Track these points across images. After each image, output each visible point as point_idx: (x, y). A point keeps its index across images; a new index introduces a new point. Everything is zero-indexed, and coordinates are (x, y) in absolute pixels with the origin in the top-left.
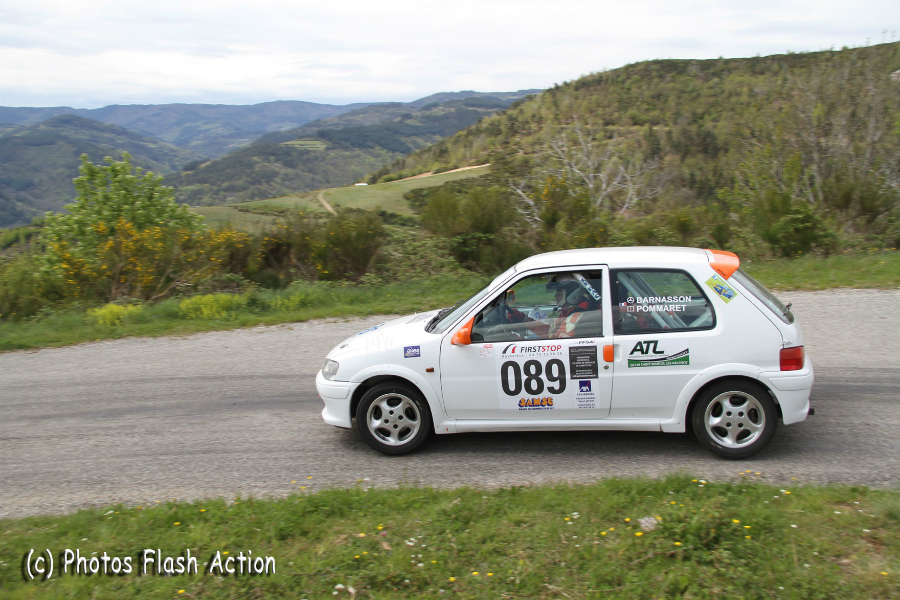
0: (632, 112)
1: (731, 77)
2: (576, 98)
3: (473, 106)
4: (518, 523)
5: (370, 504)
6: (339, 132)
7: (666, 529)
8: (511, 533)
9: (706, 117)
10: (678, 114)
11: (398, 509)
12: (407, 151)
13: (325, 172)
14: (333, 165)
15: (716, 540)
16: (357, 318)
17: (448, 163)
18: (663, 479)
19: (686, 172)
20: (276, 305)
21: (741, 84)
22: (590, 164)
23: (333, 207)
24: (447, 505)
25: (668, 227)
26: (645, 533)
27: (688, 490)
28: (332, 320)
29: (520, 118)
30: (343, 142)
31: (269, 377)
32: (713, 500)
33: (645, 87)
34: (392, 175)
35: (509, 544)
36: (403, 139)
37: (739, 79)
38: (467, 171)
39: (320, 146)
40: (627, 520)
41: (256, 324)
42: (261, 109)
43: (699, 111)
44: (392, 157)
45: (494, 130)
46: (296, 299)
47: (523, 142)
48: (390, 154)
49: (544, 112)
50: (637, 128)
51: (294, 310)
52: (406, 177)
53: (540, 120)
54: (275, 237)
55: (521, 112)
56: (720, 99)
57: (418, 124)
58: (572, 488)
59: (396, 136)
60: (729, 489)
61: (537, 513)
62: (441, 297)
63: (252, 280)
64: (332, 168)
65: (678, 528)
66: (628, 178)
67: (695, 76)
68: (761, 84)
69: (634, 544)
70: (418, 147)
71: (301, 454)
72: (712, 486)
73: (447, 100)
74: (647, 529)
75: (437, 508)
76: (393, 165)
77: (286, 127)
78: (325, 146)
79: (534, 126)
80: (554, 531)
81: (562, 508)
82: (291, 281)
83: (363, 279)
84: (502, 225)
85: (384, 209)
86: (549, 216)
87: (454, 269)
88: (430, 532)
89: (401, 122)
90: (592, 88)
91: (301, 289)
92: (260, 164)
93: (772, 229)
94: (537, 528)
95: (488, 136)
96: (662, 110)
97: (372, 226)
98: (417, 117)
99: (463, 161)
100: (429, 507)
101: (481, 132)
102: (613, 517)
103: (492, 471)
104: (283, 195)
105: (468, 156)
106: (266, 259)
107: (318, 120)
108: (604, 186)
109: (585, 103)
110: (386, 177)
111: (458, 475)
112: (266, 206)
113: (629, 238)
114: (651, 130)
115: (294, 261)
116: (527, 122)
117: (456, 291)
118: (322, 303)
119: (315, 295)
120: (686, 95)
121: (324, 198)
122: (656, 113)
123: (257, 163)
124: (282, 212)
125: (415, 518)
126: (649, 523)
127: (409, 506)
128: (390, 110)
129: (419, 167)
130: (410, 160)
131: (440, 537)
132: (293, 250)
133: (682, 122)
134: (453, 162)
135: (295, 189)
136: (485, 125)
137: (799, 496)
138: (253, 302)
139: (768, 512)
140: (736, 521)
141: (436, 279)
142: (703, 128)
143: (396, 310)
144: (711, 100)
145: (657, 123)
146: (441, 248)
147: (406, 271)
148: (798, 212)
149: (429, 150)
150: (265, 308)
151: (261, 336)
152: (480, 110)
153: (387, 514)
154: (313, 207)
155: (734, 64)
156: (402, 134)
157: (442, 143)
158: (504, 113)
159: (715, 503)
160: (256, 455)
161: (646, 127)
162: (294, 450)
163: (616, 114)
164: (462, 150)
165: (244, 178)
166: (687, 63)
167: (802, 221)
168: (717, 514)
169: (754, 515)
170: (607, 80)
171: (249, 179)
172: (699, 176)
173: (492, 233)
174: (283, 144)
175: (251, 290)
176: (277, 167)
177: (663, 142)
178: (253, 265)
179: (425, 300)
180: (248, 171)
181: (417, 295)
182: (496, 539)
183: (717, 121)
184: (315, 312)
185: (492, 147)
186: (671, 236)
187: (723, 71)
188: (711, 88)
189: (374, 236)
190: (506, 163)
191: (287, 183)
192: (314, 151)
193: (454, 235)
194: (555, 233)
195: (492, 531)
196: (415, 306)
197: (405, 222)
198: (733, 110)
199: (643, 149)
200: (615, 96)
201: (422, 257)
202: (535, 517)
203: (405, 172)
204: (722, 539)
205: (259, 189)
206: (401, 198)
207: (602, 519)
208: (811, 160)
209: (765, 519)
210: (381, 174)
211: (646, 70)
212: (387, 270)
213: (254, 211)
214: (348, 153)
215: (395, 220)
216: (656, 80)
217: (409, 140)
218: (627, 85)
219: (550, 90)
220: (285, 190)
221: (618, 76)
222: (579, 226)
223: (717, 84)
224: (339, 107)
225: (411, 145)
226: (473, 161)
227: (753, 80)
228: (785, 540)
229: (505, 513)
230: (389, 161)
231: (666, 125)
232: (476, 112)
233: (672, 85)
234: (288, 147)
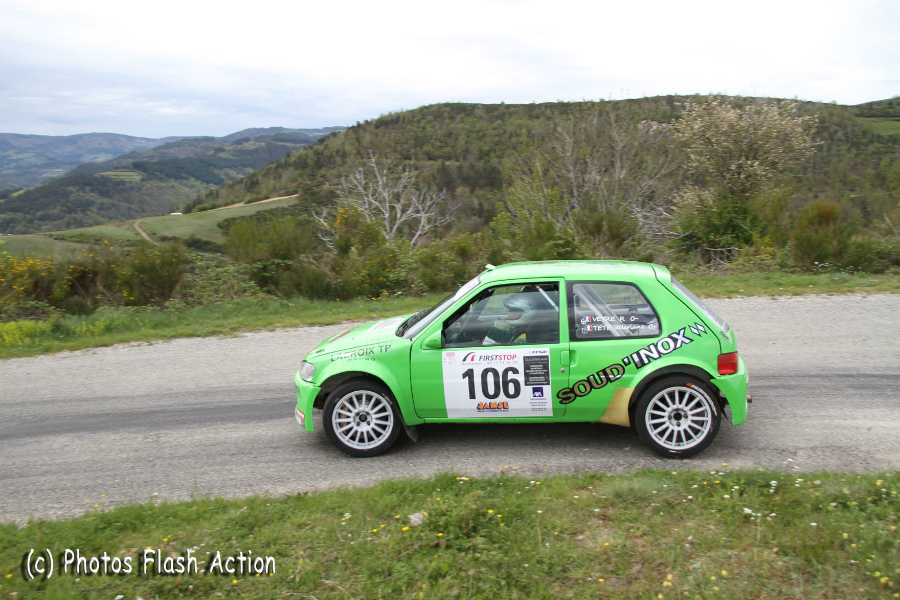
0: (427, 148)
1: (512, 119)
2: (377, 135)
3: (282, 141)
4: (300, 526)
5: (161, 517)
6: (154, 164)
7: (431, 522)
8: (294, 536)
9: (492, 154)
10: (466, 152)
11: (188, 520)
12: (220, 182)
13: (141, 202)
14: (148, 195)
15: (475, 529)
16: (161, 341)
17: (259, 193)
18: (433, 480)
19: (476, 202)
20: (81, 331)
21: (520, 127)
22: (386, 195)
23: (149, 235)
24: (234, 513)
25: (449, 252)
26: (413, 528)
27: (454, 487)
28: (136, 344)
29: (327, 153)
30: (158, 174)
31: (71, 400)
32: (471, 494)
33: (437, 127)
34: (206, 205)
35: (291, 545)
36: (216, 171)
37: (519, 122)
38: (276, 201)
39: (135, 177)
40: (397, 517)
41: (60, 350)
42: (74, 140)
43: (486, 148)
44: (206, 188)
45: (301, 164)
46: (101, 324)
47: (328, 174)
48: (204, 185)
49: (348, 148)
50: (432, 162)
51: (99, 335)
52: (220, 206)
53: (344, 155)
54: (81, 265)
55: (326, 147)
56: (503, 139)
57: (231, 157)
58: (352, 491)
59: (211, 168)
60: (490, 483)
61: (318, 516)
62: (241, 319)
63: (57, 307)
64: (148, 198)
65: (442, 521)
66: (420, 207)
67: (481, 118)
68: (537, 126)
69: (404, 538)
70: (231, 178)
71: (100, 473)
72: (476, 482)
73: (258, 135)
74: (415, 524)
75: (226, 517)
76: (207, 196)
77: (101, 158)
78: (140, 177)
79: (338, 160)
80: (332, 531)
81: (341, 510)
82: (97, 307)
83: (167, 304)
84: (299, 252)
85: (198, 237)
86: (343, 243)
87: (254, 294)
88: (219, 540)
89: (214, 155)
90: (391, 127)
91: (107, 314)
92: (75, 194)
93: (539, 253)
94: (317, 530)
95: (296, 169)
96: (453, 147)
97: (176, 254)
98: (229, 151)
99: (275, 191)
100: (218, 517)
101: (289, 165)
102: (386, 515)
103: (282, 481)
104: (99, 224)
105: (278, 186)
106: (72, 286)
107: (134, 152)
108: (399, 215)
109: (385, 139)
110: (200, 206)
111: (250, 485)
112: (82, 235)
113: (416, 262)
114: (443, 164)
115: (101, 288)
116: (333, 157)
117: (255, 314)
118: (127, 328)
119: (120, 321)
120: (474, 135)
121: (140, 227)
122: (448, 149)
123: (72, 192)
124: (98, 240)
125: (205, 527)
126: (416, 518)
127: (200, 516)
128: (203, 144)
129: (232, 197)
130: (224, 192)
131: (227, 544)
132: (99, 278)
133: (472, 159)
134: (264, 192)
135: (111, 218)
136: (292, 159)
137: (549, 486)
138: (57, 328)
139: (520, 501)
140: (491, 511)
141: (238, 304)
142: (489, 164)
143: (199, 333)
144: (496, 139)
145: (449, 159)
146: (242, 274)
147: (210, 296)
148: (560, 238)
149: (241, 181)
150: (69, 334)
151: (65, 361)
152: (288, 144)
153: (178, 525)
154: (130, 235)
155: (514, 109)
156: (215, 166)
157: (254, 175)
158: (311, 148)
159: (473, 496)
160: (54, 478)
161: (439, 162)
162: (92, 471)
163: (413, 150)
164: (272, 182)
165: (59, 208)
166: (474, 107)
167: (563, 246)
168: (474, 507)
169: (507, 505)
170: (404, 119)
171: (64, 208)
172: (486, 206)
173: (290, 259)
174: (97, 175)
175: (55, 316)
176: (93, 197)
177: (454, 176)
178: (58, 292)
179: (225, 322)
180: (63, 200)
181: (219, 318)
182: (279, 542)
183: (502, 158)
184: (119, 337)
185: (300, 179)
186: (453, 260)
187: (504, 114)
188: (494, 129)
189: (178, 264)
190: (313, 194)
191: (103, 212)
192: (130, 182)
193: (254, 262)
194: (348, 258)
195: (275, 535)
196: (216, 329)
197: (217, 249)
198: (514, 148)
199: (437, 182)
200: (411, 133)
201: (225, 282)
202: (316, 520)
203: (220, 201)
204: (479, 527)
205: (75, 219)
206: (216, 228)
207: (376, 517)
208: (571, 193)
209: (517, 507)
210: (194, 205)
211: (439, 111)
212: (192, 296)
213: (71, 239)
214: (163, 184)
215: (209, 247)
216: (447, 121)
217: (222, 173)
218: (422, 124)
219: (353, 128)
220: (101, 219)
221: (414, 117)
222: (370, 251)
223: (500, 126)
224: (154, 140)
225: (224, 177)
226: (282, 192)
227: (530, 123)
228: (533, 524)
229: (289, 518)
230: (204, 192)
231: (457, 161)
232: (286, 147)
233: (461, 125)
234: (103, 177)
